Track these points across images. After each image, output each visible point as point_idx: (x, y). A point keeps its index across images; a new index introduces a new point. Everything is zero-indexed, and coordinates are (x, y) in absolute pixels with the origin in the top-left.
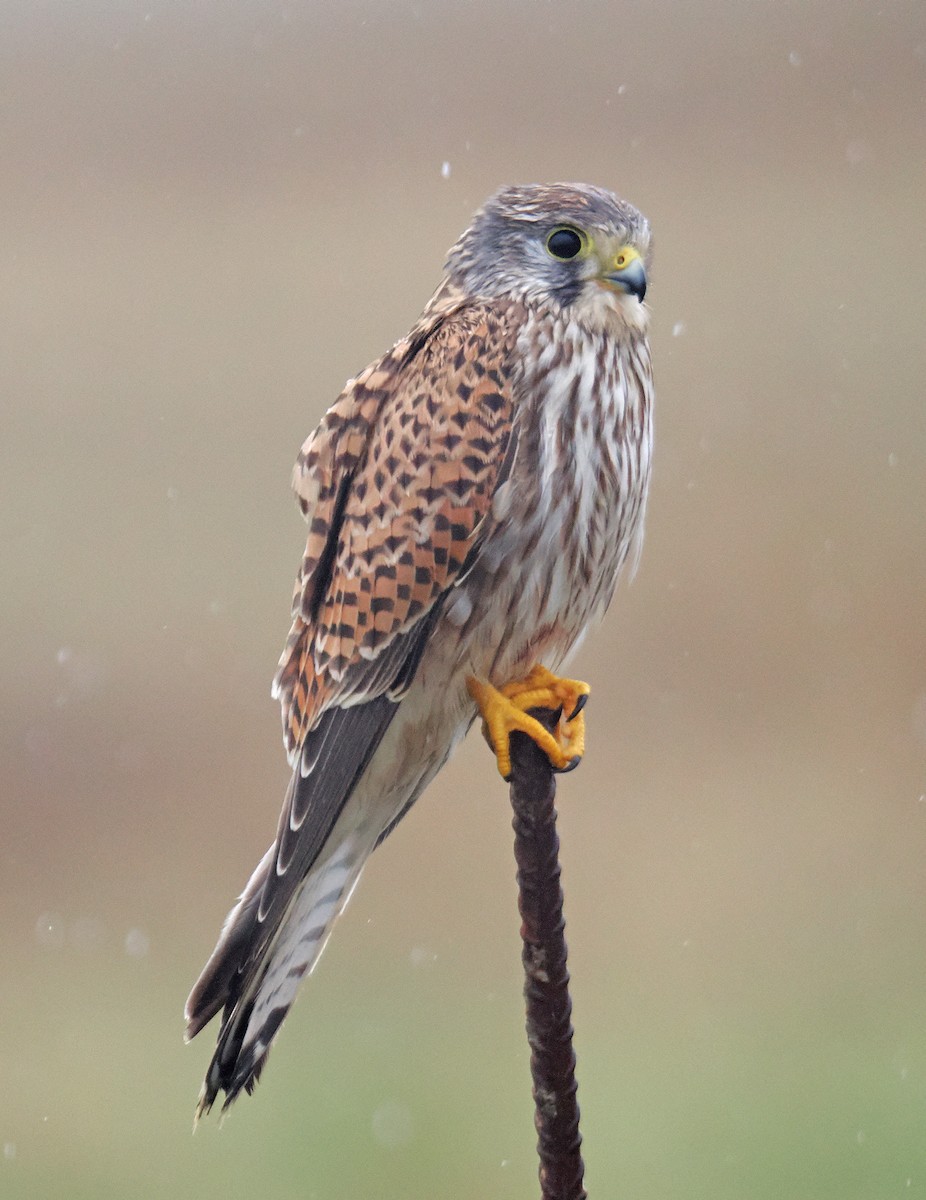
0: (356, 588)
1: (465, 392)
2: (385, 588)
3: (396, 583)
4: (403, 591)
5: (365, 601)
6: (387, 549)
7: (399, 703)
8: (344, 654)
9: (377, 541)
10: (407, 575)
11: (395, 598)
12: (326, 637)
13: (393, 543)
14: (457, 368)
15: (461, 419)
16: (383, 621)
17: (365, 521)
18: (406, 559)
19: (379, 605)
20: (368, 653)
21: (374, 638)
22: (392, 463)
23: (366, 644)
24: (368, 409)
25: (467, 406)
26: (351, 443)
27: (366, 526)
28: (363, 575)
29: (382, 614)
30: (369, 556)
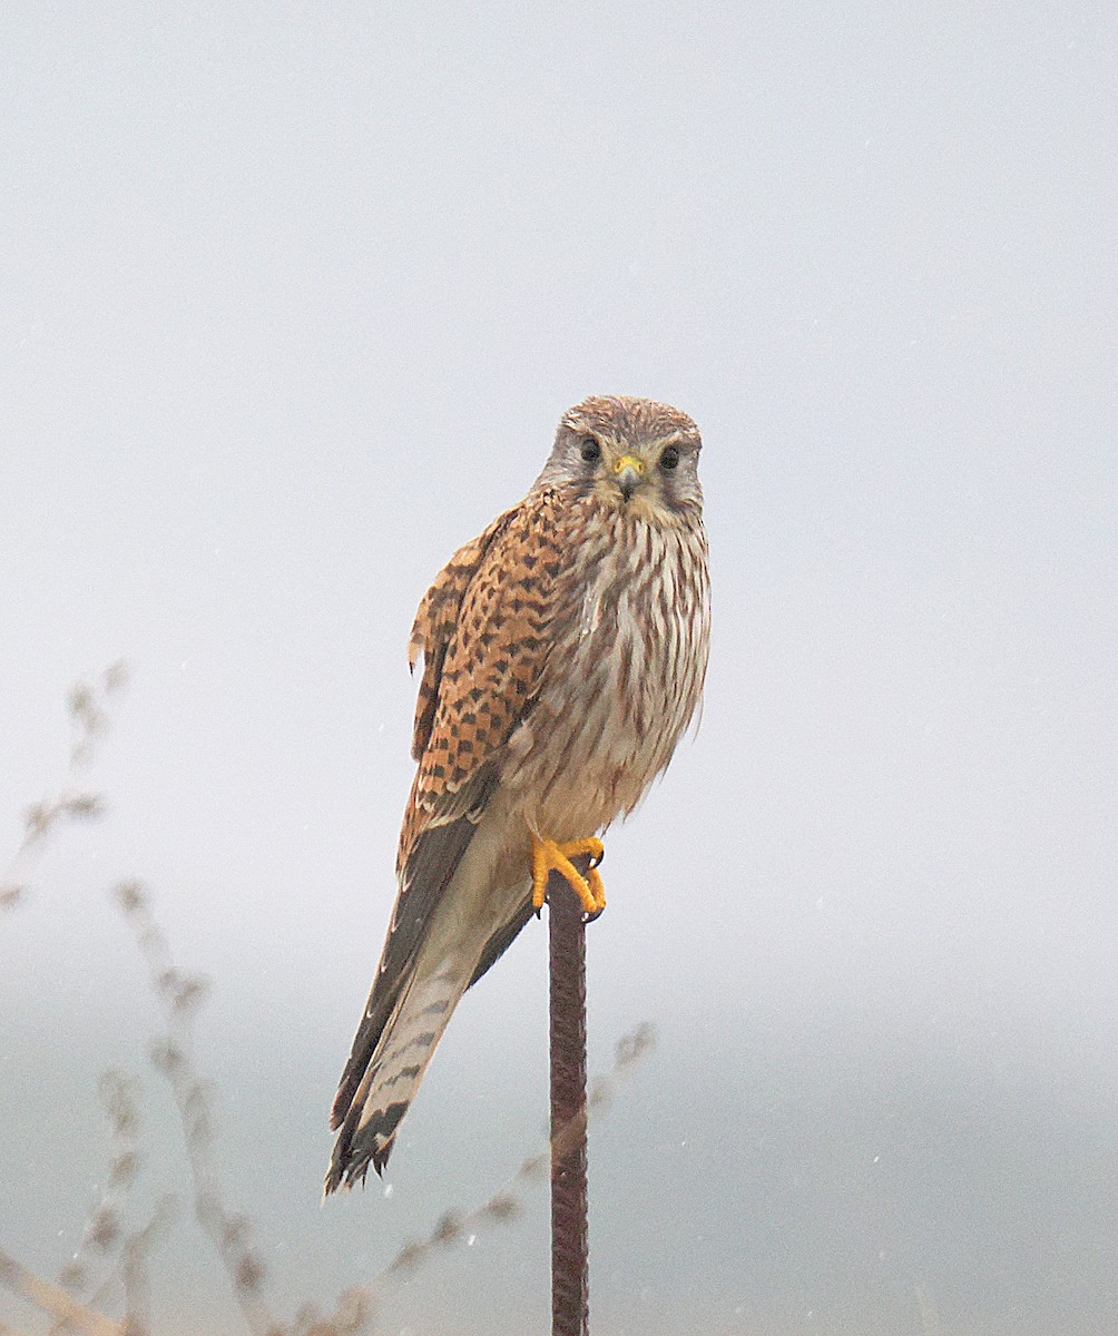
0: (448, 735)
1: (530, 562)
2: (467, 732)
3: (475, 728)
4: (480, 735)
5: (454, 743)
6: (471, 699)
7: (477, 825)
8: (436, 791)
9: (464, 694)
10: (484, 721)
11: (474, 741)
12: (425, 778)
13: (476, 694)
14: (522, 541)
15: (528, 584)
16: (464, 761)
17: (455, 677)
18: (485, 708)
19: (464, 747)
20: (452, 787)
21: (459, 774)
22: (477, 623)
23: (452, 780)
24: (459, 585)
25: (533, 572)
26: (447, 612)
27: (455, 681)
28: (453, 723)
29: (464, 754)
30: (459, 706)
